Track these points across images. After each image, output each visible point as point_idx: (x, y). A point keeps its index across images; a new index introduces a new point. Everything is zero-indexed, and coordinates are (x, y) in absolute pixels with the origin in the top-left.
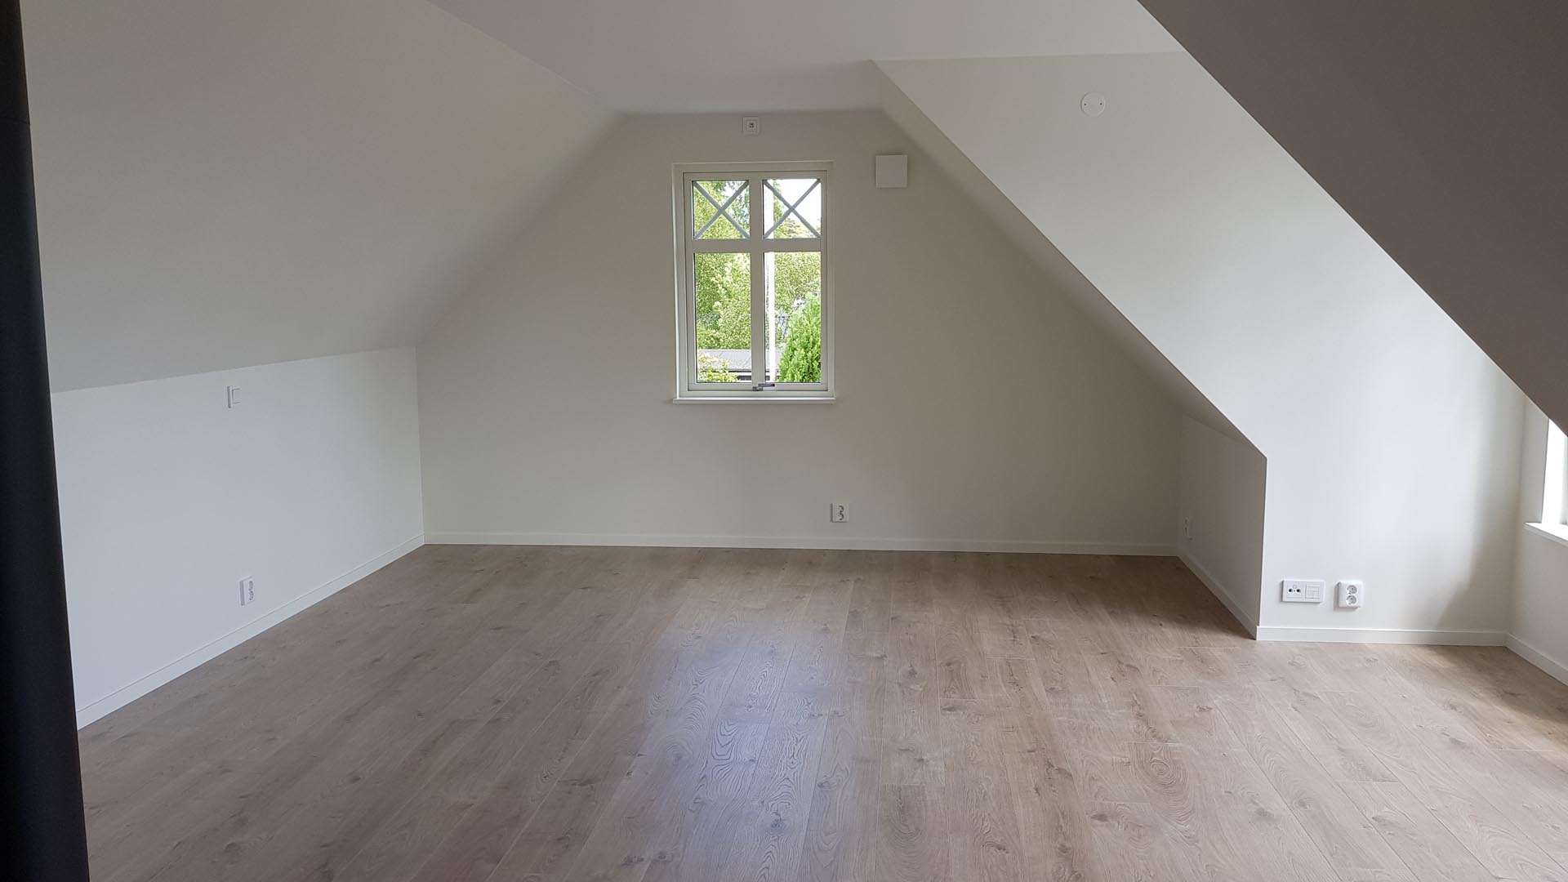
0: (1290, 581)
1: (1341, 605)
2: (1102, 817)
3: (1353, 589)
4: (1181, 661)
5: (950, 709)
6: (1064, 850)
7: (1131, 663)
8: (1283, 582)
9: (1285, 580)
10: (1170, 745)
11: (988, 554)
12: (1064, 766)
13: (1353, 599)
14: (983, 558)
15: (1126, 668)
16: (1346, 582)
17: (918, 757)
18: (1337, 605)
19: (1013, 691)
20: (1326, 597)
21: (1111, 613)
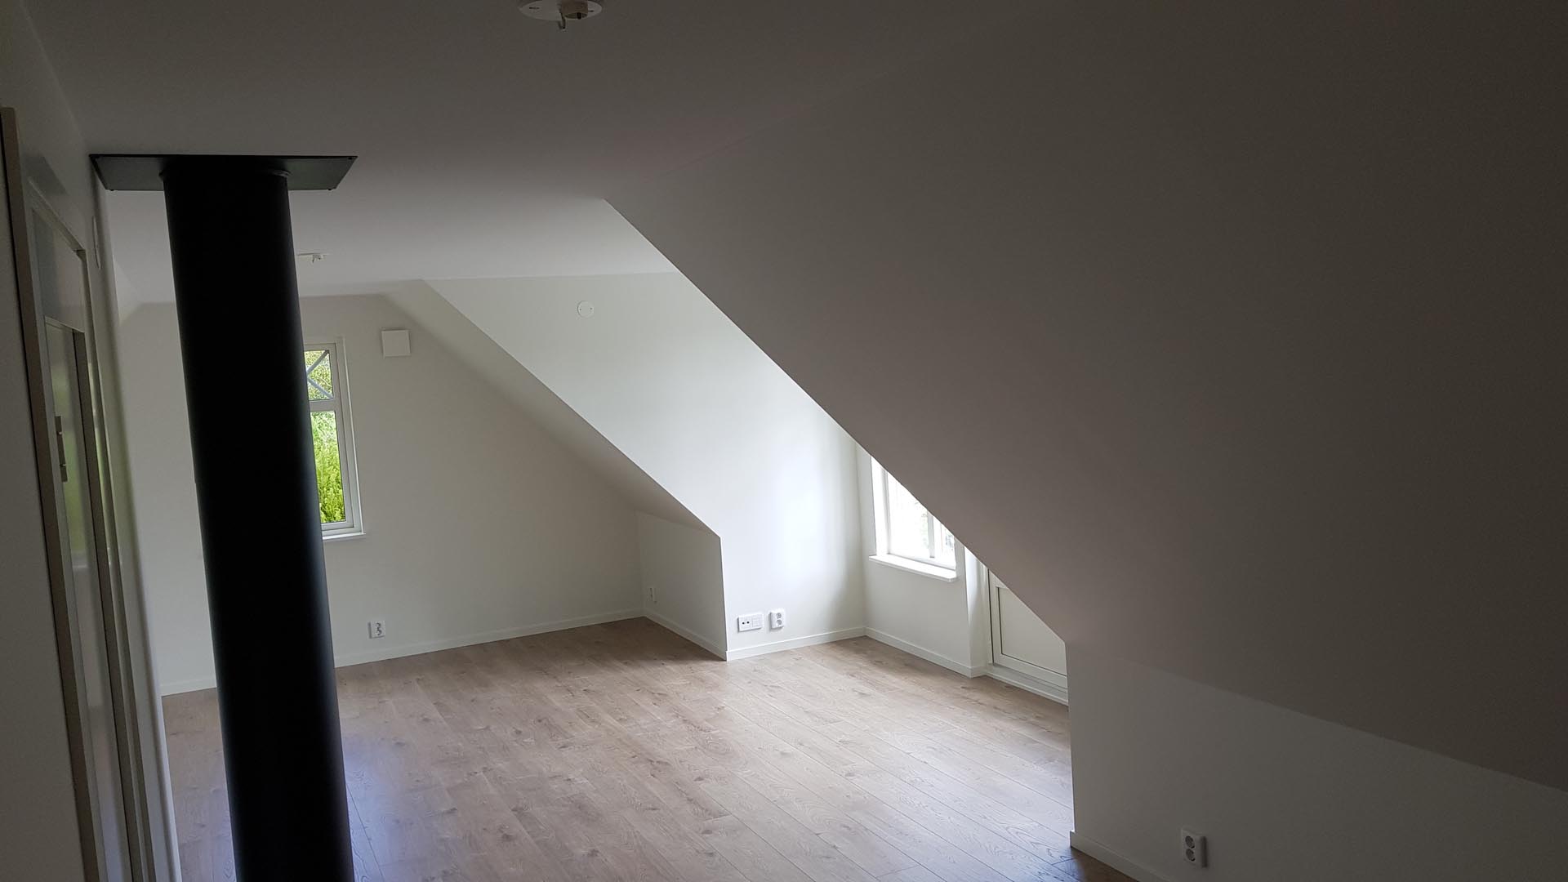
0: (743, 617)
1: (774, 627)
2: (700, 779)
3: (779, 615)
4: (690, 684)
5: (564, 747)
6: (690, 800)
7: (661, 692)
8: (738, 619)
9: (740, 617)
10: (713, 732)
11: (508, 641)
12: (659, 759)
13: (780, 622)
14: (503, 644)
15: (660, 697)
16: (775, 612)
17: (566, 778)
18: (771, 628)
19: (597, 726)
20: (764, 625)
21: (626, 663)
